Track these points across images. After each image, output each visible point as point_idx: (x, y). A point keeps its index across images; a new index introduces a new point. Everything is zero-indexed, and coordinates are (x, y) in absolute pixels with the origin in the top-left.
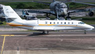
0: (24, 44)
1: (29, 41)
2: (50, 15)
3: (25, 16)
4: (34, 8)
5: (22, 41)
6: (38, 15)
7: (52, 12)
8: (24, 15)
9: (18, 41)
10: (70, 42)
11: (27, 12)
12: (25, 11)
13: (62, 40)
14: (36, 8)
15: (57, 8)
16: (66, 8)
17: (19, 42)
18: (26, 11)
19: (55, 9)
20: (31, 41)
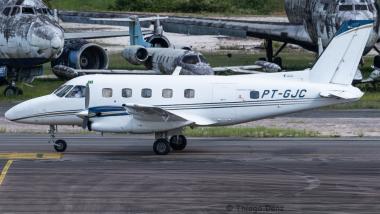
0: (104, 201)
1: (131, 188)
2: (284, 45)
3: (142, 53)
4: (212, 10)
5: (96, 188)
6: (222, 48)
7: (297, 31)
8: (137, 47)
9: (73, 187)
10: (355, 196)
11: (160, 28)
12: (146, 24)
13: (313, 183)
14: (223, 10)
15: (321, 9)
16: (371, 10)
17: (75, 192)
18: (153, 23)
19: (310, 13)
20: (147, 187)
